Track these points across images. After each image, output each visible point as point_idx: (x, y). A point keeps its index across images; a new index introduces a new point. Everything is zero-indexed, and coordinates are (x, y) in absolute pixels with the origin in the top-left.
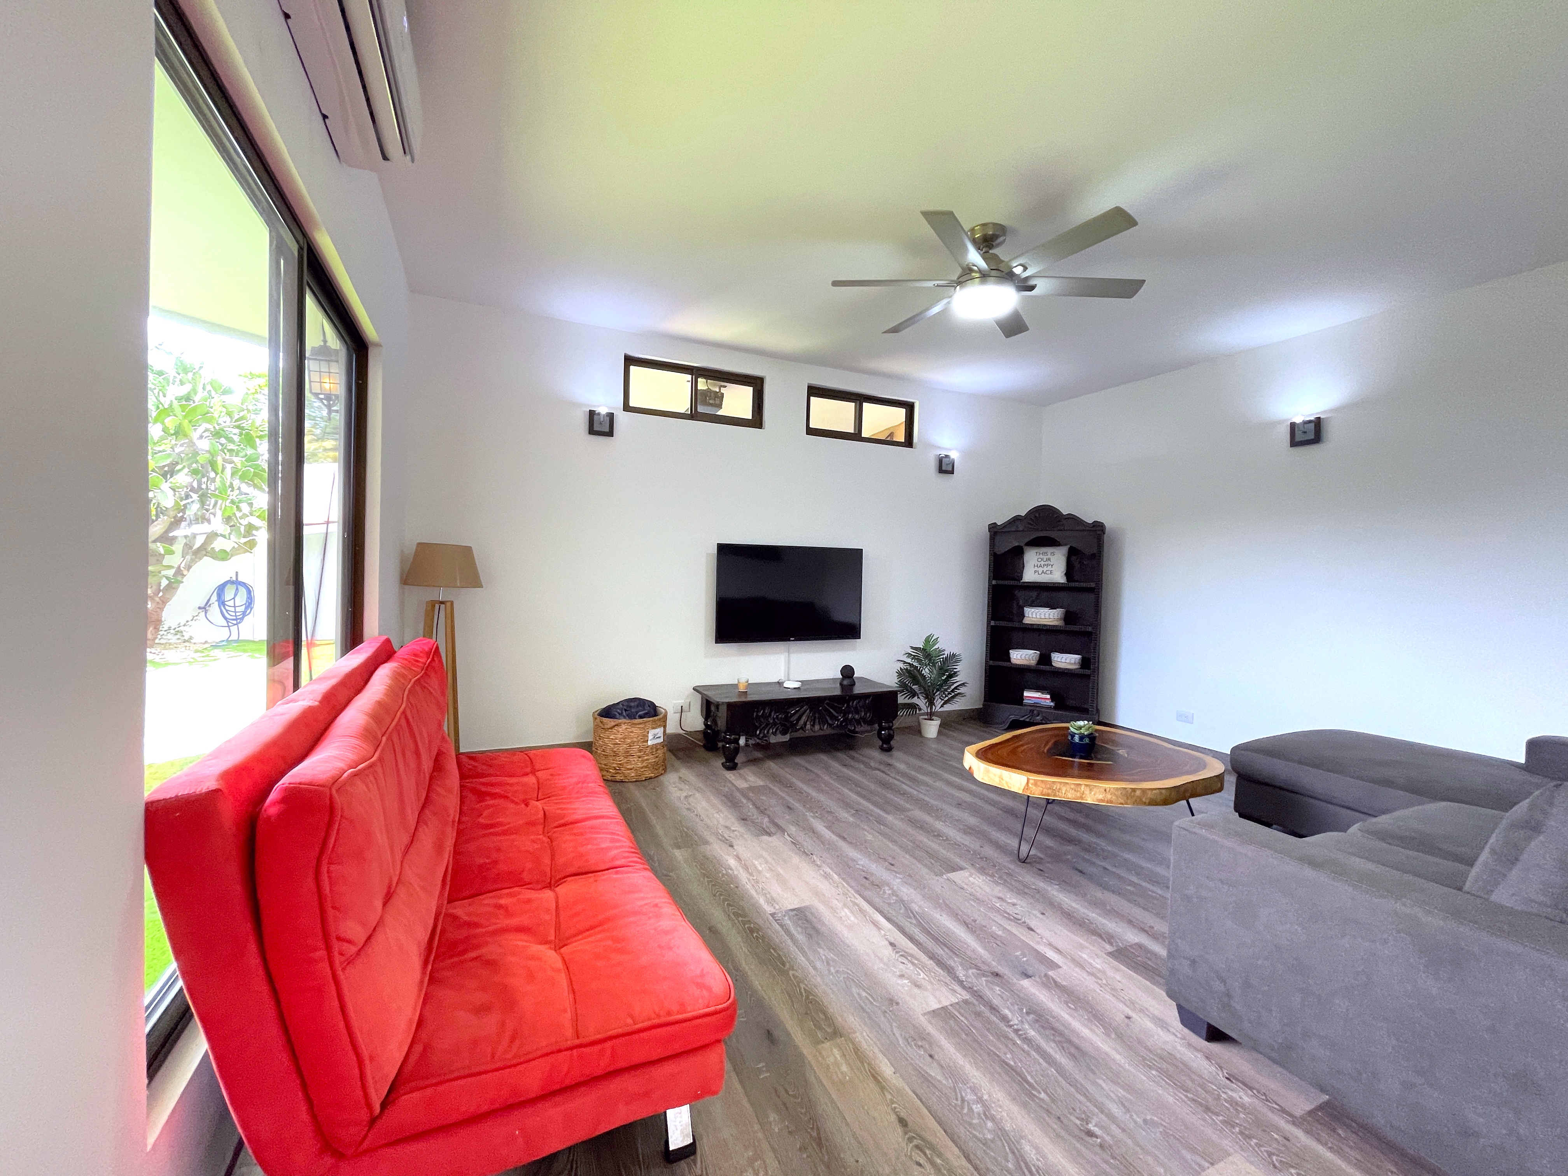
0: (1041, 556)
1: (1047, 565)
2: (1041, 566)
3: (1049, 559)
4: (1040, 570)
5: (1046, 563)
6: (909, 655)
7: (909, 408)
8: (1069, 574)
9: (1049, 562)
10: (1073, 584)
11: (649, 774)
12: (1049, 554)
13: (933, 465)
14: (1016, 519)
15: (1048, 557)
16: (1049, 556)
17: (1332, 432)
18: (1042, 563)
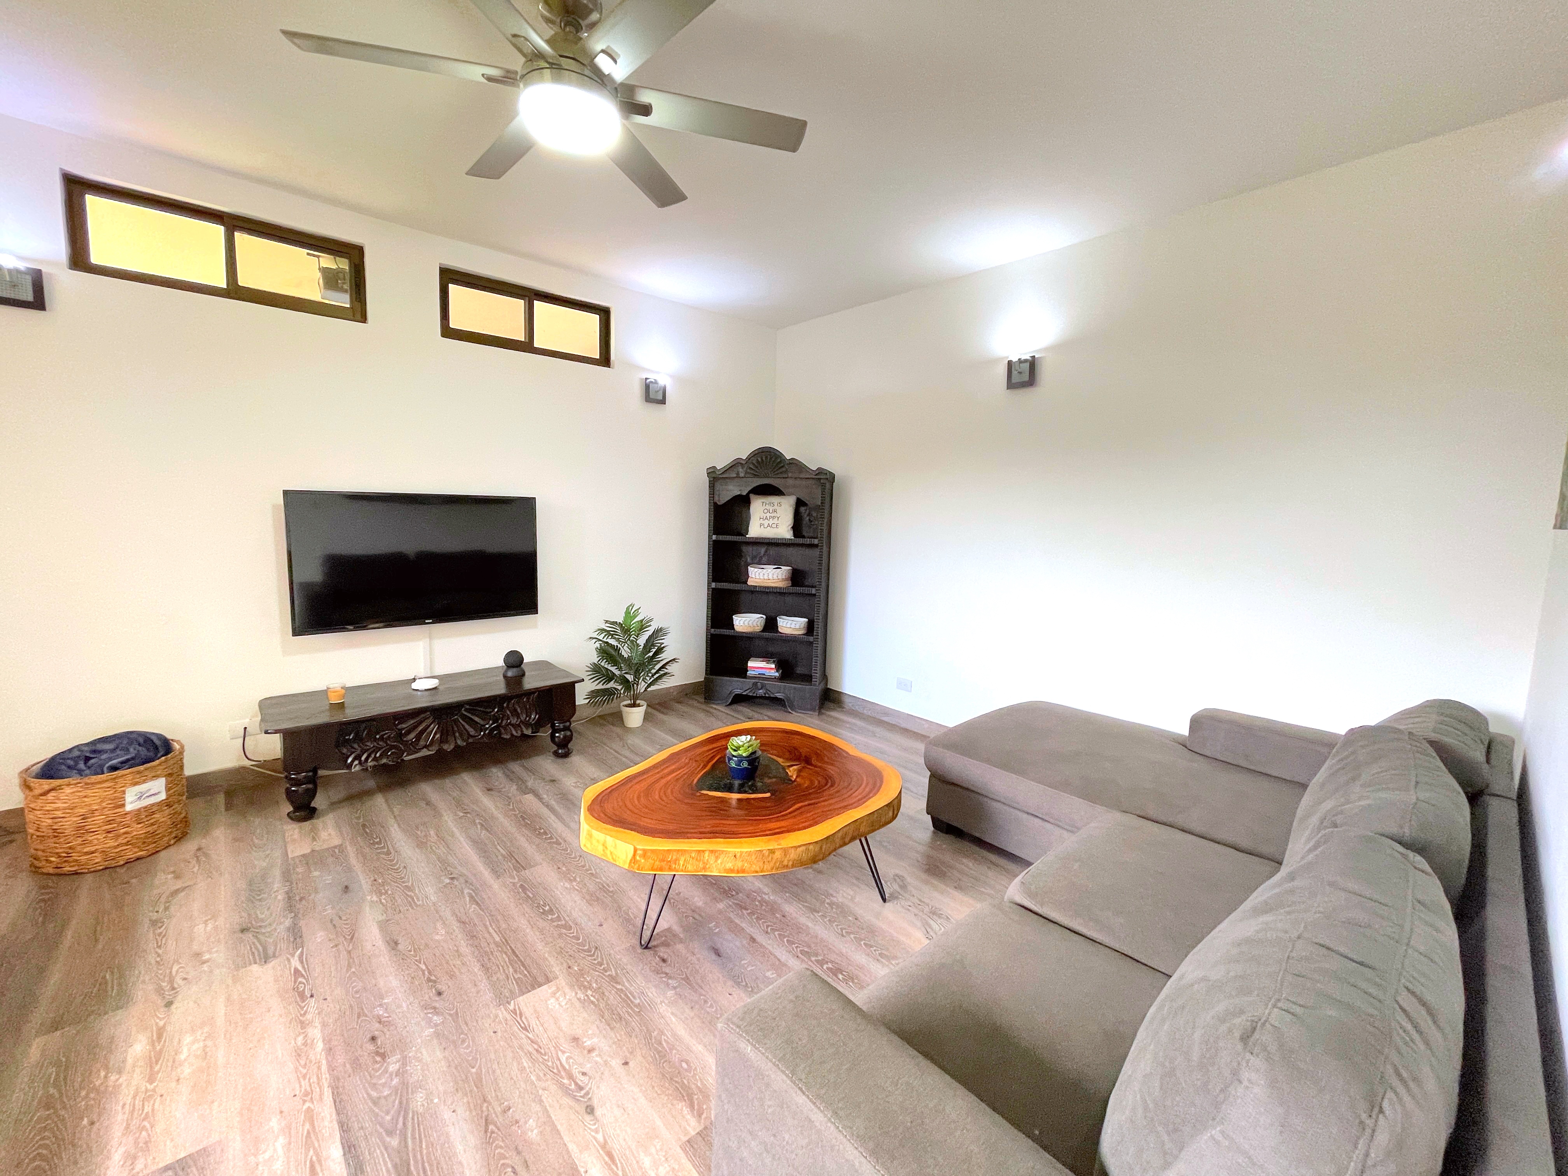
0: (768, 507)
1: (773, 518)
2: (766, 518)
3: (775, 511)
4: (766, 523)
5: (772, 515)
6: (602, 630)
7: (604, 313)
8: (797, 528)
9: (775, 514)
10: (800, 541)
11: (131, 854)
12: (776, 505)
13: (637, 391)
14: (736, 464)
15: (774, 508)
16: (776, 507)
17: (1045, 374)
18: (768, 515)
